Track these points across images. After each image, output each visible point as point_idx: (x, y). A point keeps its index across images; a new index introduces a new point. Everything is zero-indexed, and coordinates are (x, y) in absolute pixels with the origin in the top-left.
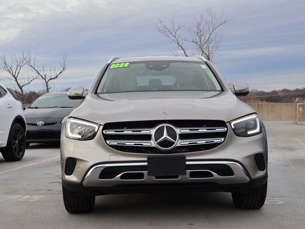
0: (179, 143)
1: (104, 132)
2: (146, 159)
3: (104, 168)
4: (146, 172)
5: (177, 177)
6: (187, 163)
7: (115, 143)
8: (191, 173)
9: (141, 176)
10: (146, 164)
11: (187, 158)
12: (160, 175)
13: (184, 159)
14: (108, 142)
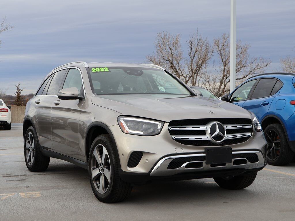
0: (226, 137)
1: (170, 128)
2: (203, 151)
3: (173, 159)
4: (204, 161)
5: (225, 164)
6: (233, 153)
7: (179, 137)
8: (235, 160)
9: (200, 164)
10: (204, 155)
11: (233, 149)
12: (215, 163)
13: (230, 150)
14: (173, 137)
